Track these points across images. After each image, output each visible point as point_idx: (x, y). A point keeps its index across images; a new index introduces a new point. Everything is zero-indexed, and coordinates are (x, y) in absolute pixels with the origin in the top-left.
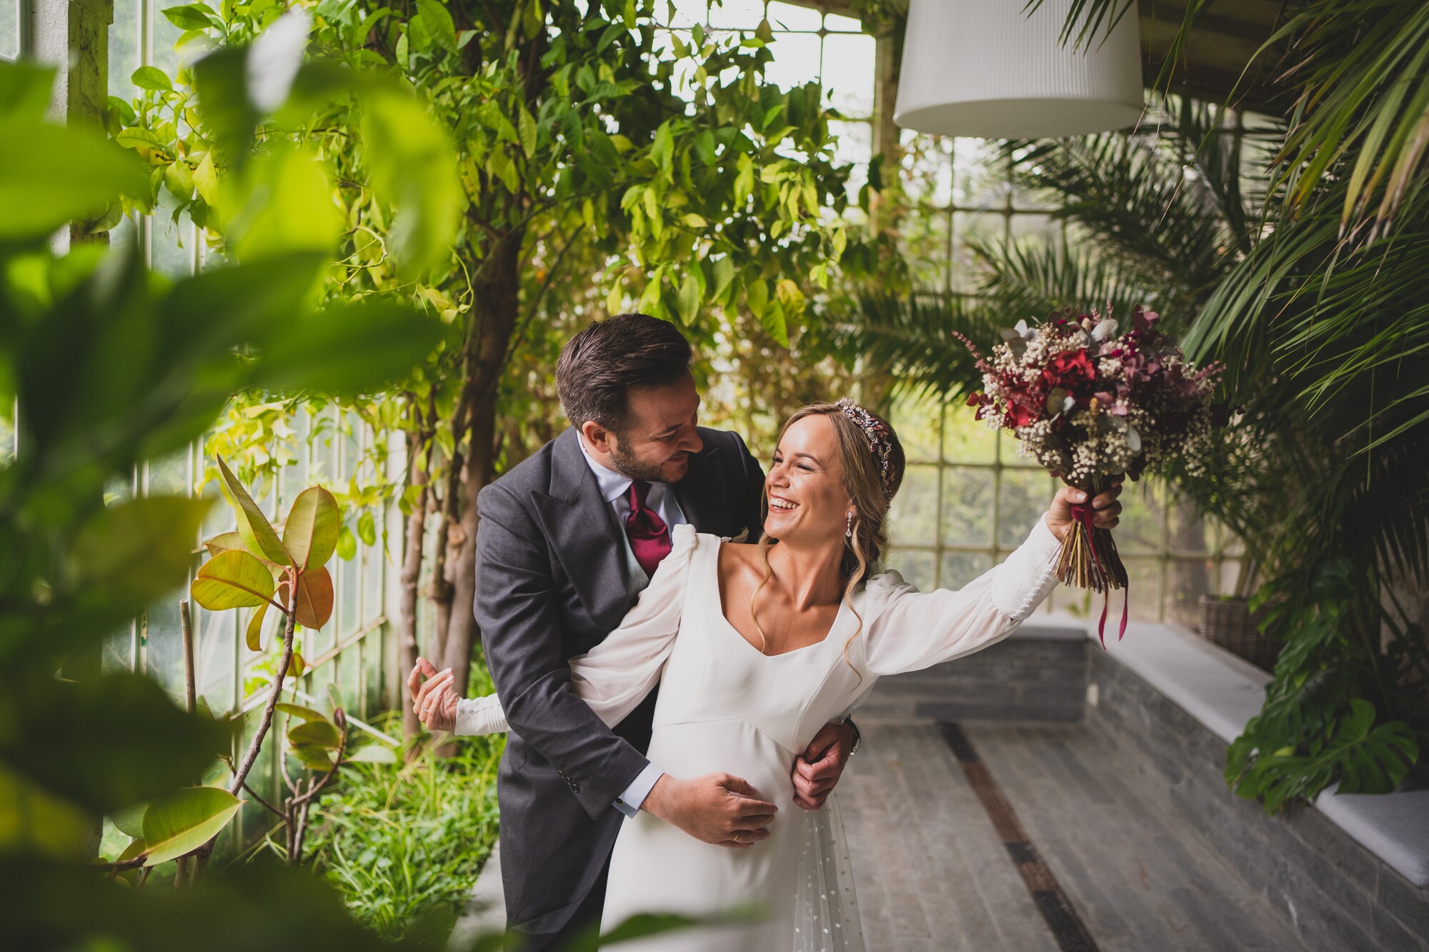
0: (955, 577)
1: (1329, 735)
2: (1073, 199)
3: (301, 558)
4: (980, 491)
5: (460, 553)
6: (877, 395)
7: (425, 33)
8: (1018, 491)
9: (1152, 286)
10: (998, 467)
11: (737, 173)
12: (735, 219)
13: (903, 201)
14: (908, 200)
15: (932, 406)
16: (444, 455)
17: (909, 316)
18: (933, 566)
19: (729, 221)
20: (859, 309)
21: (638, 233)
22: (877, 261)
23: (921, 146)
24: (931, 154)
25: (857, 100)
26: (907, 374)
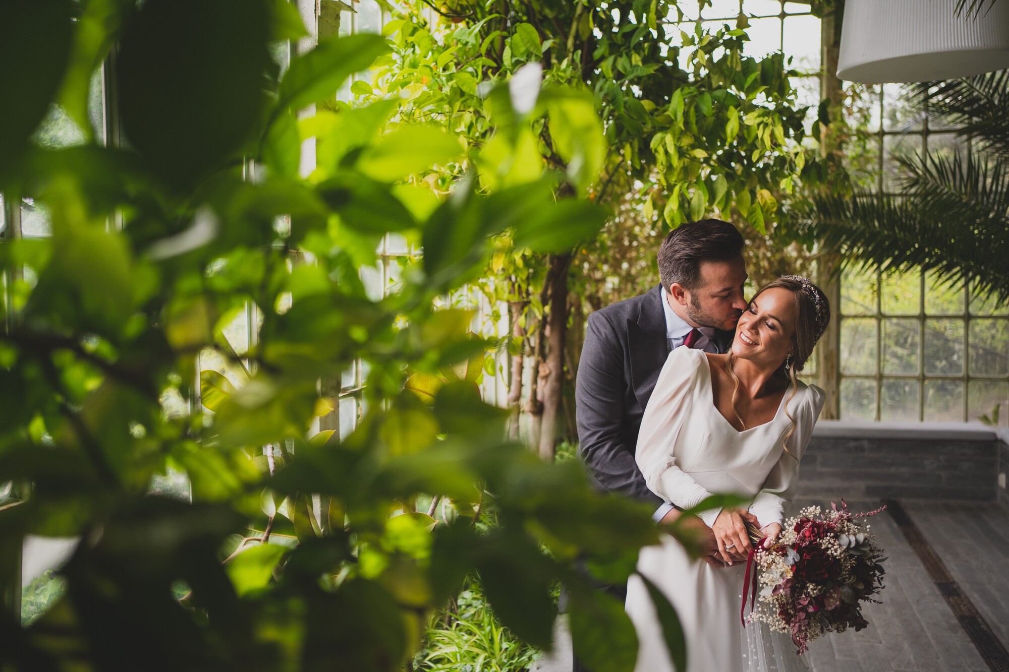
0: (892, 398)
2: (975, 119)
4: (910, 336)
5: (546, 382)
6: (829, 268)
7: (521, 44)
8: (938, 335)
10: (923, 317)
11: (728, 121)
12: (725, 152)
13: (845, 130)
14: (849, 129)
15: (871, 274)
16: (535, 317)
17: (851, 211)
18: (876, 391)
19: (720, 152)
20: (815, 208)
21: (662, 163)
22: (828, 174)
23: (858, 91)
24: (865, 96)
25: (808, 61)
26: (852, 253)
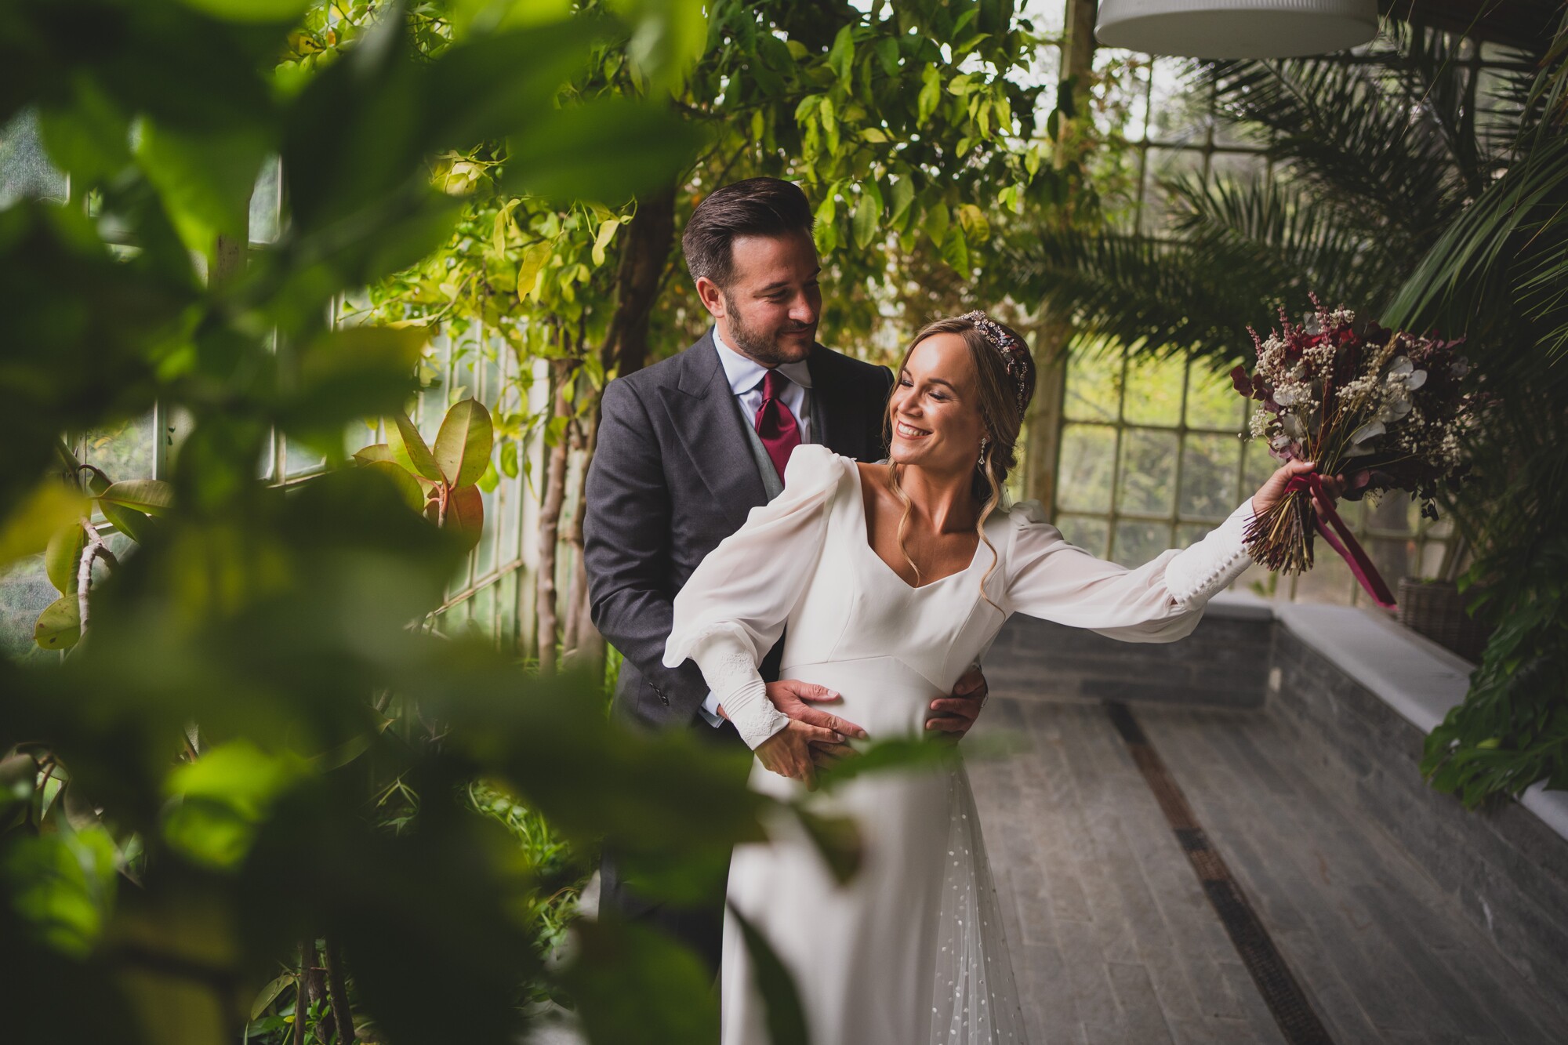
0: (1128, 549)
1: (1540, 727)
2: (1281, 134)
3: (452, 473)
4: (1160, 458)
6: (1053, 346)
8: (1201, 459)
9: (1366, 233)
10: (1183, 430)
11: (923, 85)
13: (1092, 133)
14: (1098, 133)
15: (1114, 360)
16: (592, 387)
18: (1106, 537)
20: (1041, 249)
21: (812, 147)
22: (1066, 196)
23: (1116, 73)
24: (1125, 84)
25: (1045, 21)
26: (1090, 324)
